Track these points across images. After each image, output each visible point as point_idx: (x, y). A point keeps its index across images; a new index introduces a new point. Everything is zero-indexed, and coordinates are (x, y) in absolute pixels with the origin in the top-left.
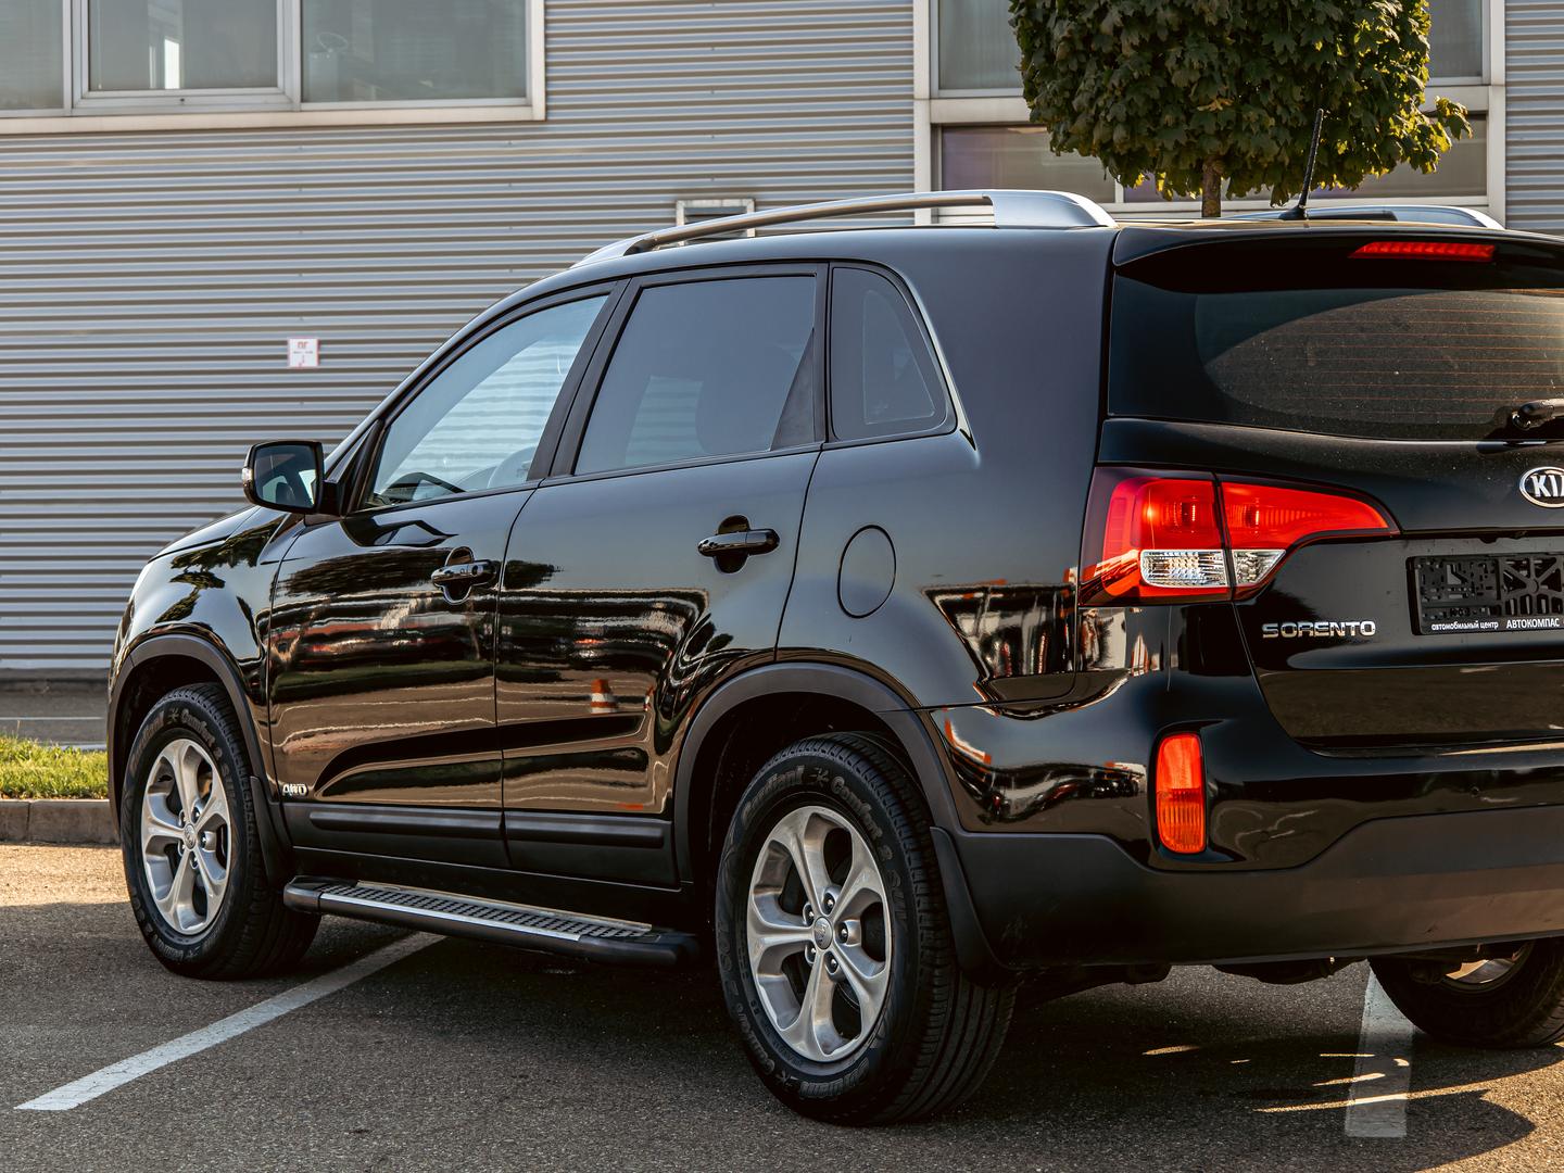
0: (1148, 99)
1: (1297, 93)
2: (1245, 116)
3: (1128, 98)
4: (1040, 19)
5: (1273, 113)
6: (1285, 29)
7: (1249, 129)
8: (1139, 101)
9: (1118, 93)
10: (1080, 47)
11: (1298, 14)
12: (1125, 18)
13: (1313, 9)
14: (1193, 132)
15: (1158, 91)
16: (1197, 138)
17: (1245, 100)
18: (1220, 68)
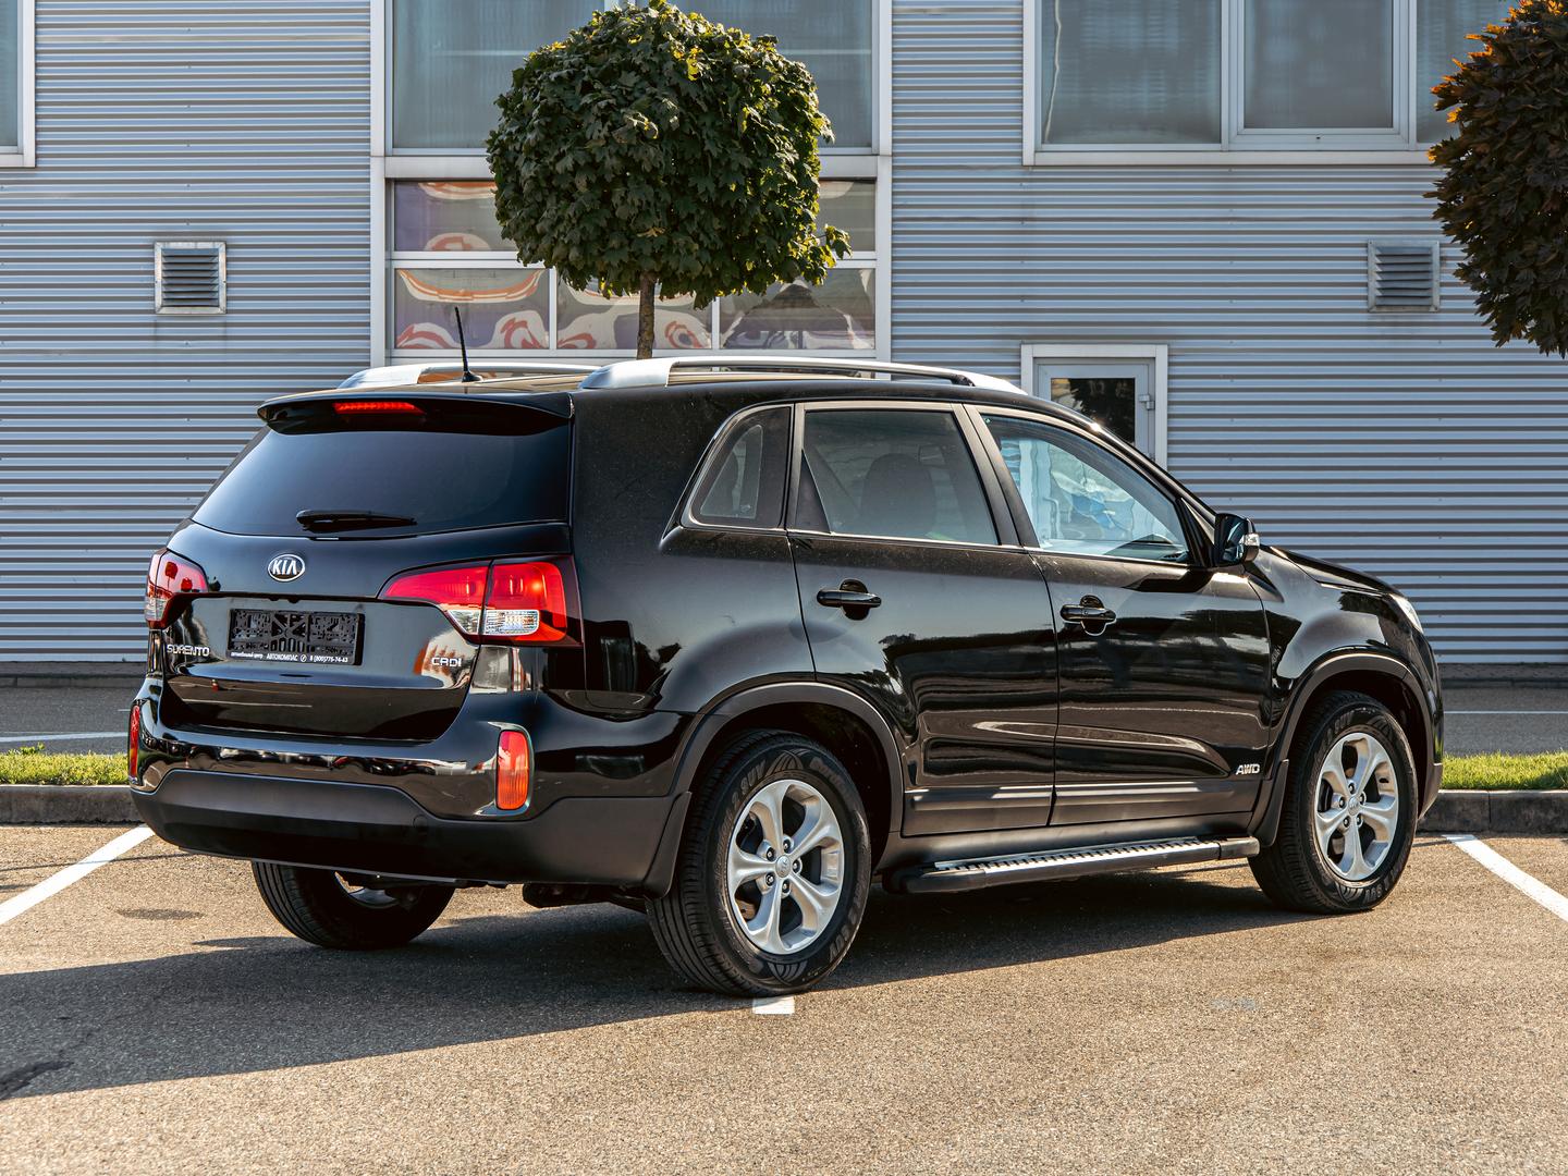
0: (597, 227)
1: (716, 224)
2: (675, 242)
3: (581, 226)
4: (511, 160)
5: (696, 238)
6: (707, 175)
7: (678, 252)
8: (590, 228)
9: (574, 221)
10: (544, 185)
11: (717, 161)
12: (576, 165)
13: (729, 159)
14: (633, 253)
15: (605, 222)
16: (636, 258)
17: (675, 229)
18: (655, 205)
